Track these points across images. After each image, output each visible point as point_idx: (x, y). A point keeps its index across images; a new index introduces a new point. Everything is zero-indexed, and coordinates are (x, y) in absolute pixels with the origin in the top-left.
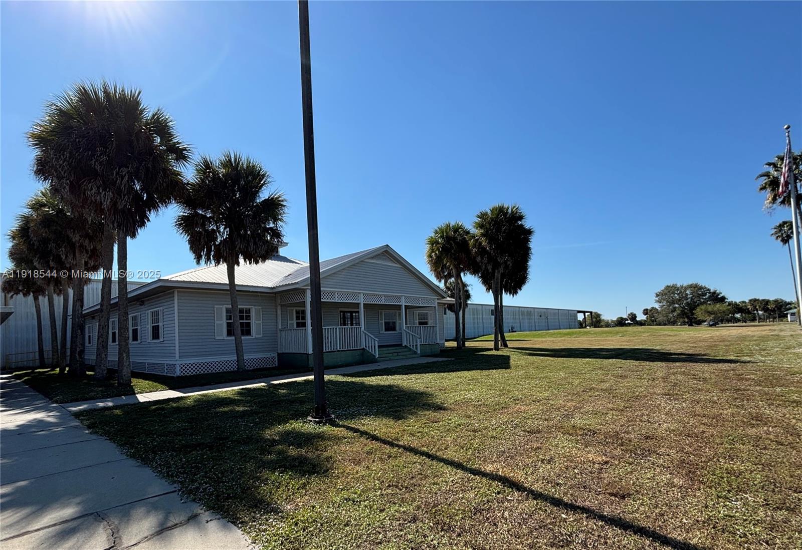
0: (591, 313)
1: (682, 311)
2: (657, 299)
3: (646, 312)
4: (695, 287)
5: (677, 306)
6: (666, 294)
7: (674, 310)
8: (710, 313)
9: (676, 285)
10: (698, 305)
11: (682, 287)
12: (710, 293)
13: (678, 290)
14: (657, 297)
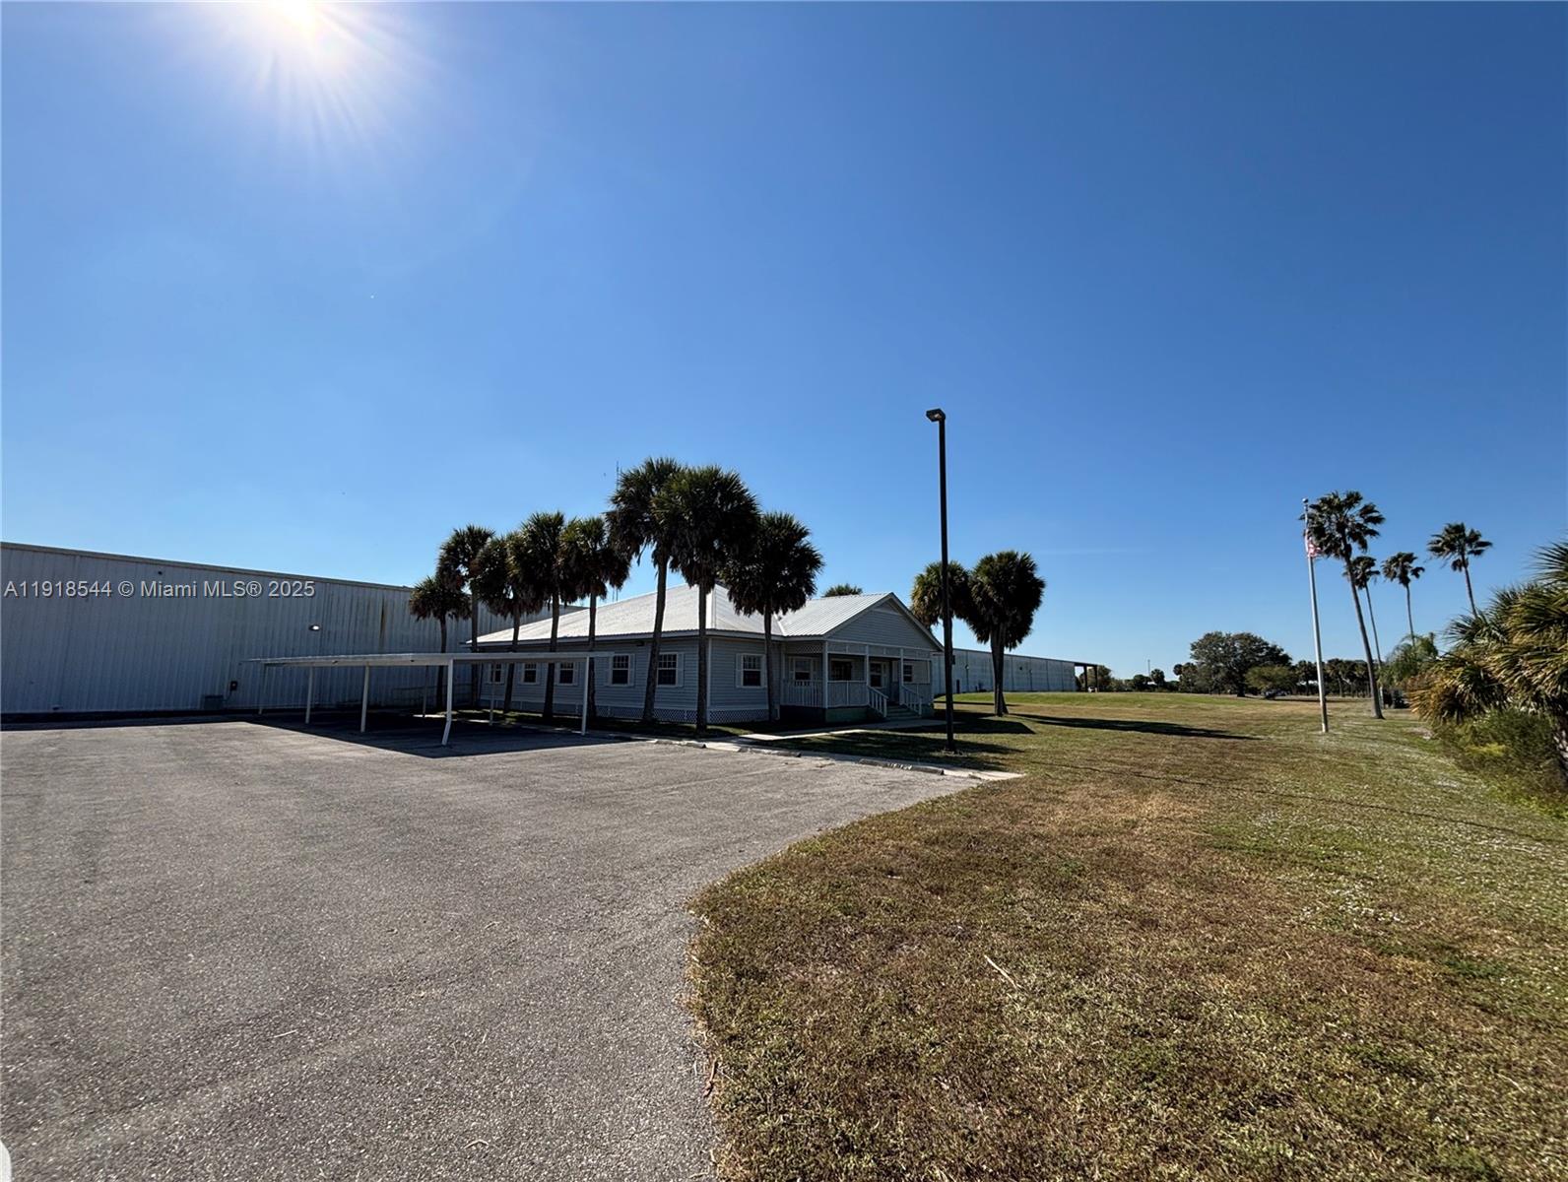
0: (1095, 666)
1: (1228, 673)
2: (1193, 652)
3: (1178, 669)
4: (1248, 639)
5: (1221, 664)
6: (1205, 647)
7: (1217, 671)
8: (1267, 679)
9: (1221, 633)
10: (1250, 667)
11: (1229, 636)
12: (1267, 648)
13: (1222, 642)
14: (1192, 650)
